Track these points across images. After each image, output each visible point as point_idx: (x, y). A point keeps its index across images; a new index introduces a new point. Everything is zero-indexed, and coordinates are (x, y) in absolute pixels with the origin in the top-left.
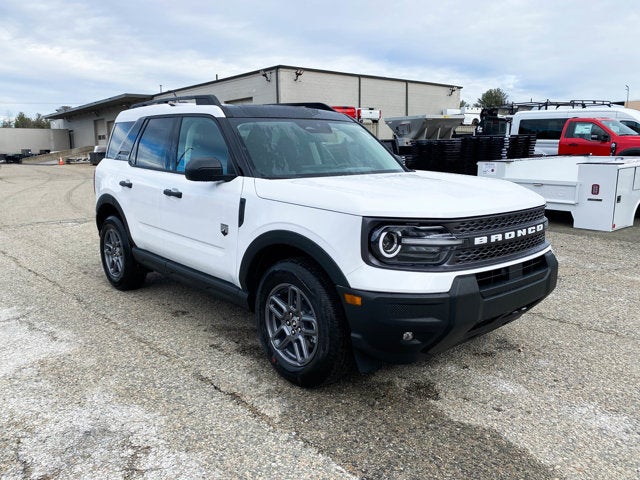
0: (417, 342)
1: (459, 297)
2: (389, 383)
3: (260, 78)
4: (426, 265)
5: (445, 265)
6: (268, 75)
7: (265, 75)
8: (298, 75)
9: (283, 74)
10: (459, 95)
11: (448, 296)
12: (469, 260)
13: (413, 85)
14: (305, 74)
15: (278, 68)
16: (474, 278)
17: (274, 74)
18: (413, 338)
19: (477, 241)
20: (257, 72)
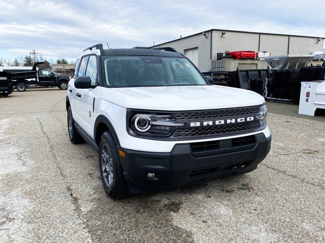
0: (156, 179)
1: (175, 155)
2: (158, 201)
3: (202, 36)
4: (161, 137)
5: (172, 137)
6: (207, 35)
7: (205, 35)
8: (223, 34)
9: (214, 33)
10: (323, 43)
11: (169, 154)
12: (187, 135)
13: (293, 38)
14: (227, 33)
15: (212, 31)
16: (188, 145)
17: (210, 34)
18: (154, 177)
19: (192, 125)
20: (201, 33)
